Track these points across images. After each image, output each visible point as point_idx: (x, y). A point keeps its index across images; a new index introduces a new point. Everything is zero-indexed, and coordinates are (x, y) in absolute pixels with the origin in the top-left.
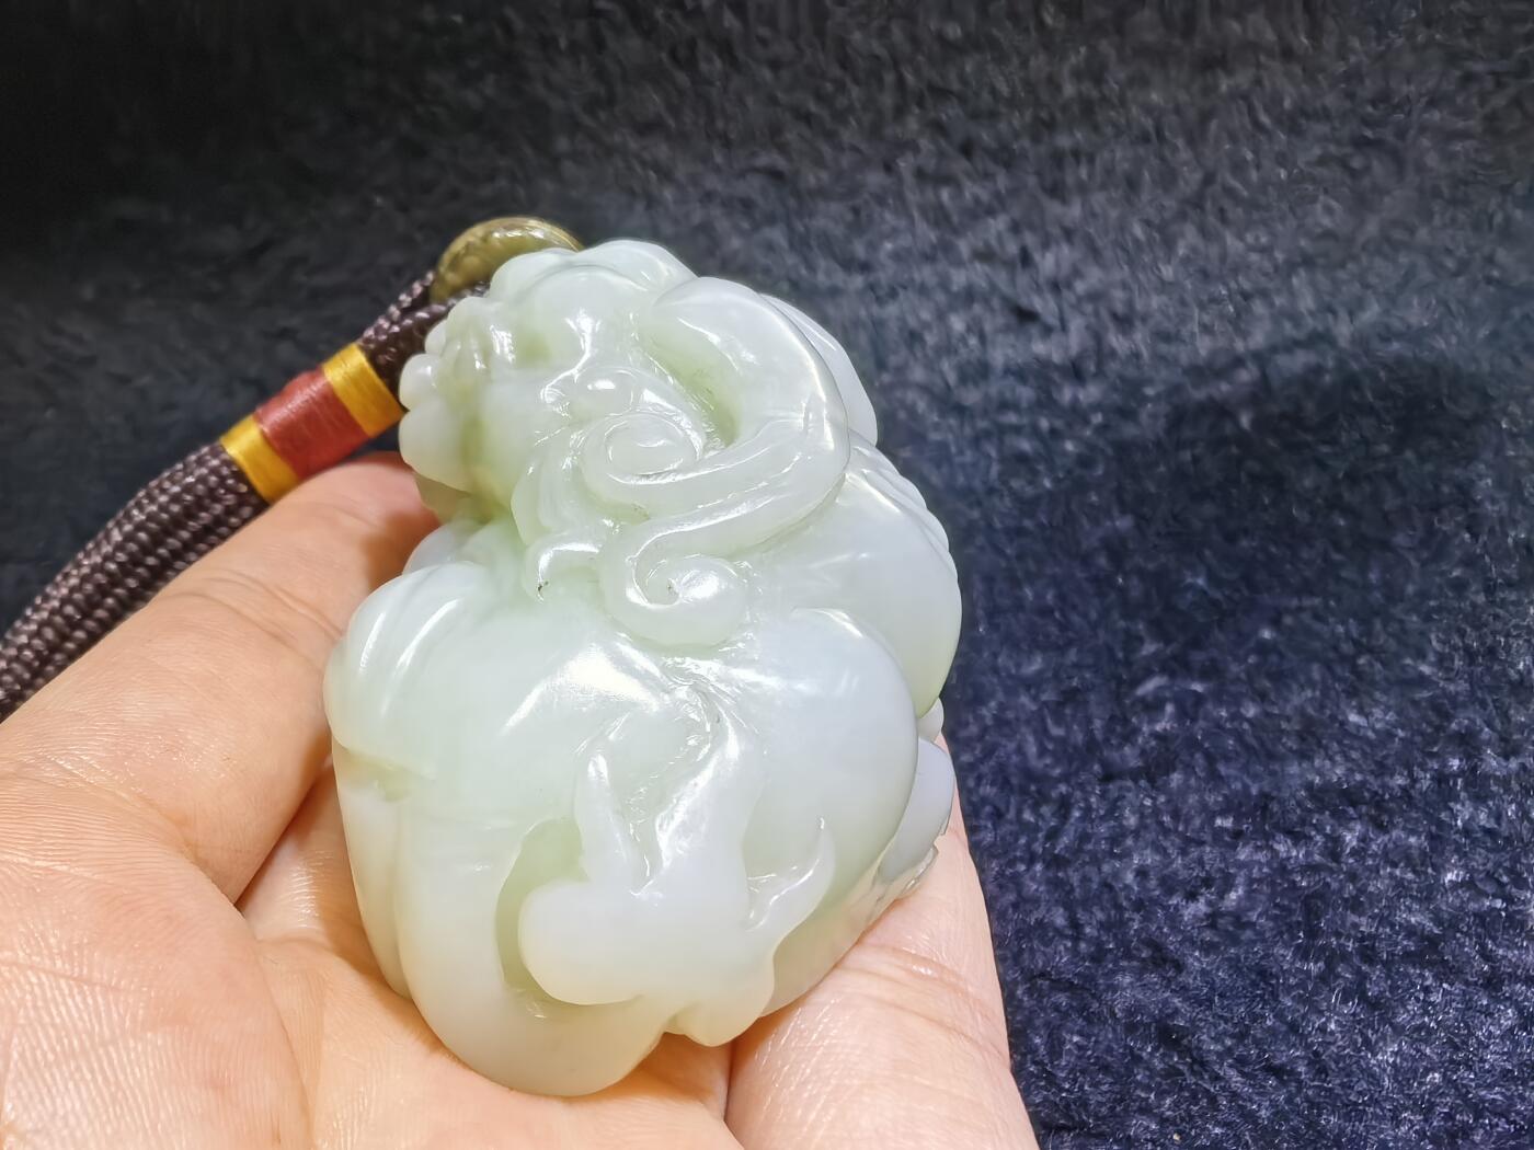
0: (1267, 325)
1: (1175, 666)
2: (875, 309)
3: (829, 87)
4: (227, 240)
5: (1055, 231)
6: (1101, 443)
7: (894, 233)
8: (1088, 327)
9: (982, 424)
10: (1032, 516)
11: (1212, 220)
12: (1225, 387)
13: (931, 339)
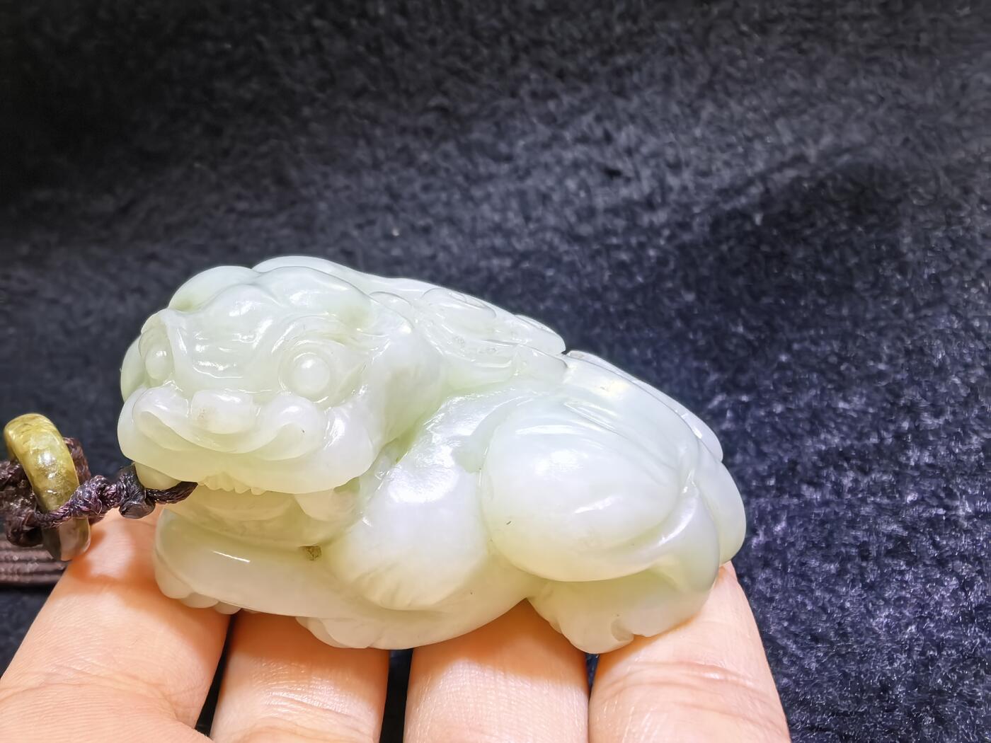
0: (765, 155)
1: (730, 387)
2: (519, 185)
3: (468, 51)
4: (107, 204)
5: (624, 117)
6: (670, 248)
7: (524, 134)
8: (653, 175)
9: (595, 246)
10: (633, 301)
11: (721, 96)
12: (743, 200)
13: (556, 197)
